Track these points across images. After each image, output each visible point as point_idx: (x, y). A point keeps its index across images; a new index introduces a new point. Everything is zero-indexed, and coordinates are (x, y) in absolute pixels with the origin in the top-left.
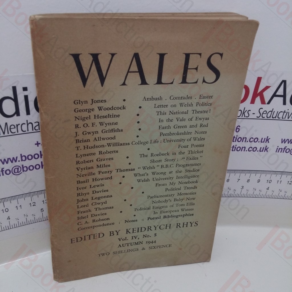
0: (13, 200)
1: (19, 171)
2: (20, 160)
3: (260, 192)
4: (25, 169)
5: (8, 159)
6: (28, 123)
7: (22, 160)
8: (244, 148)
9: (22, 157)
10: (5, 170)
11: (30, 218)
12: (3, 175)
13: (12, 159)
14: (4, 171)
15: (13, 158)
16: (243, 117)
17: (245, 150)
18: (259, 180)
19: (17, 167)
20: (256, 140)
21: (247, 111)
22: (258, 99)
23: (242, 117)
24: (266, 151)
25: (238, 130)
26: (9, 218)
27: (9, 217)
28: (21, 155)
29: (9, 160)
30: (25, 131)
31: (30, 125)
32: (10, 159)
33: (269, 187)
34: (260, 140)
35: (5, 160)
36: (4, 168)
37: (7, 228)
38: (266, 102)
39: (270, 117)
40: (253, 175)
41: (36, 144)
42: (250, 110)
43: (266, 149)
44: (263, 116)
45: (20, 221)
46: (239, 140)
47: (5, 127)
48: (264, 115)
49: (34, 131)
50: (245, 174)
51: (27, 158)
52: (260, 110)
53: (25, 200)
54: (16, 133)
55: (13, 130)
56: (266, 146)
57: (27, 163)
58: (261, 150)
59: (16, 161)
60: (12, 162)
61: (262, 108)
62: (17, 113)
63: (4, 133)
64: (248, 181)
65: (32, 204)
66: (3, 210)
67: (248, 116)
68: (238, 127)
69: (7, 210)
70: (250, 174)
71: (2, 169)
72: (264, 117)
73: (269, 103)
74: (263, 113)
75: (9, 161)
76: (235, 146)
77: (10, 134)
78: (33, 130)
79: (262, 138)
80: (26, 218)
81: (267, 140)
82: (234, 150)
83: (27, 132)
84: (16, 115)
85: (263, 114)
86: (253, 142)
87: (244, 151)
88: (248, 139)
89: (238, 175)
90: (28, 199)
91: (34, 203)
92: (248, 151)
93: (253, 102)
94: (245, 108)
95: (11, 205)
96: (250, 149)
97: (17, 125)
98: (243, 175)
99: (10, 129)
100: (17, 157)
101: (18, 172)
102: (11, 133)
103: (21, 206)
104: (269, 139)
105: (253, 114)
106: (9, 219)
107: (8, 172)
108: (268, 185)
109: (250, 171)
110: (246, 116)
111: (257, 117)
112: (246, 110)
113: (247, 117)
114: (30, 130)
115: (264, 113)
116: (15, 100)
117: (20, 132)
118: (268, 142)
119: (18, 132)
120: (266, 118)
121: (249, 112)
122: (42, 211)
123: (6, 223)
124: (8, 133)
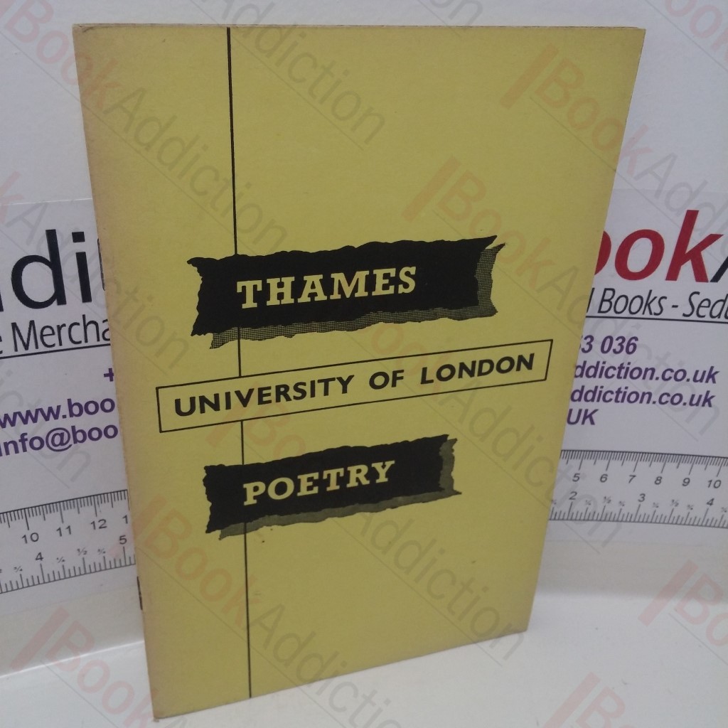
0: (51, 512)
1: (64, 442)
2: (67, 413)
3: (690, 510)
4: (80, 436)
5: (37, 411)
6: (87, 322)
7: (72, 415)
8: (647, 396)
9: (70, 406)
10: (29, 437)
11: (93, 558)
12: (25, 450)
13: (46, 411)
14: (26, 440)
15: (50, 409)
16: (647, 315)
17: (651, 402)
18: (687, 481)
19: (60, 432)
20: (679, 375)
21: (657, 300)
22: (687, 269)
23: (643, 313)
24: (707, 404)
25: (631, 348)
26: (40, 557)
27: (40, 554)
28: (69, 401)
29: (40, 414)
30: (80, 342)
31: (91, 328)
32: (41, 410)
33: (713, 500)
34: (690, 375)
35: (28, 413)
36: (26, 434)
37: (36, 582)
38: (710, 276)
39: (719, 316)
40: (671, 466)
41: (105, 375)
42: (665, 298)
43: (708, 400)
44: (701, 314)
45: (68, 566)
46: (636, 374)
47: (30, 331)
48: (703, 311)
49: (102, 342)
50: (648, 463)
51: (84, 409)
52: (692, 297)
53: (79, 513)
54: (57, 347)
55: (48, 340)
56: (708, 392)
57: (84, 422)
58: (694, 402)
59: (56, 417)
60: (47, 418)
61: (698, 293)
62: (60, 297)
63: (26, 347)
64: (658, 480)
65: (98, 525)
66: (25, 536)
67: (658, 311)
68: (633, 341)
69: (35, 537)
70: (662, 464)
71: (23, 435)
72: (704, 316)
73: (716, 278)
74: (700, 306)
75: (40, 417)
76: (623, 390)
77: (42, 348)
78: (98, 340)
79: (697, 372)
80: (83, 559)
81: (711, 376)
82: (620, 399)
83: (83, 344)
84: (55, 302)
85: (701, 309)
86: (673, 379)
87: (648, 402)
88: (658, 373)
89: (630, 464)
90: (88, 511)
91: (103, 522)
92: (657, 403)
93: (673, 275)
94: (651, 291)
95: (45, 525)
96: (664, 399)
97: (59, 328)
98: (643, 465)
99: (42, 336)
100: (59, 407)
101: (62, 443)
102: (43, 346)
103: (69, 527)
104: (716, 373)
105: (674, 306)
106: (41, 559)
107: (37, 443)
108: (712, 493)
109: (662, 457)
110: (653, 312)
111: (684, 315)
112: (655, 298)
113: (655, 314)
114: (92, 340)
115: (702, 305)
116: (54, 263)
117: (67, 343)
118: (714, 382)
119: (61, 344)
120: (708, 318)
121: (662, 301)
122: (123, 541)
123: (31, 570)
124: (37, 347)
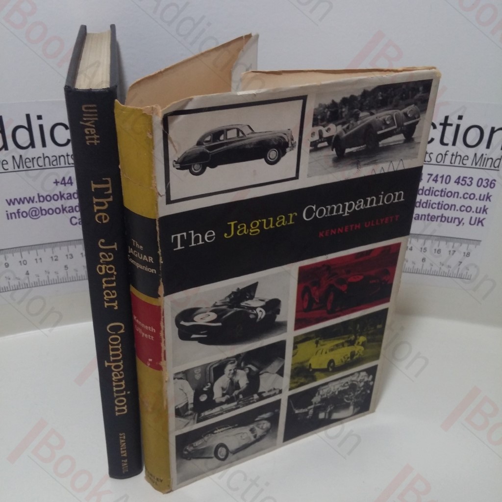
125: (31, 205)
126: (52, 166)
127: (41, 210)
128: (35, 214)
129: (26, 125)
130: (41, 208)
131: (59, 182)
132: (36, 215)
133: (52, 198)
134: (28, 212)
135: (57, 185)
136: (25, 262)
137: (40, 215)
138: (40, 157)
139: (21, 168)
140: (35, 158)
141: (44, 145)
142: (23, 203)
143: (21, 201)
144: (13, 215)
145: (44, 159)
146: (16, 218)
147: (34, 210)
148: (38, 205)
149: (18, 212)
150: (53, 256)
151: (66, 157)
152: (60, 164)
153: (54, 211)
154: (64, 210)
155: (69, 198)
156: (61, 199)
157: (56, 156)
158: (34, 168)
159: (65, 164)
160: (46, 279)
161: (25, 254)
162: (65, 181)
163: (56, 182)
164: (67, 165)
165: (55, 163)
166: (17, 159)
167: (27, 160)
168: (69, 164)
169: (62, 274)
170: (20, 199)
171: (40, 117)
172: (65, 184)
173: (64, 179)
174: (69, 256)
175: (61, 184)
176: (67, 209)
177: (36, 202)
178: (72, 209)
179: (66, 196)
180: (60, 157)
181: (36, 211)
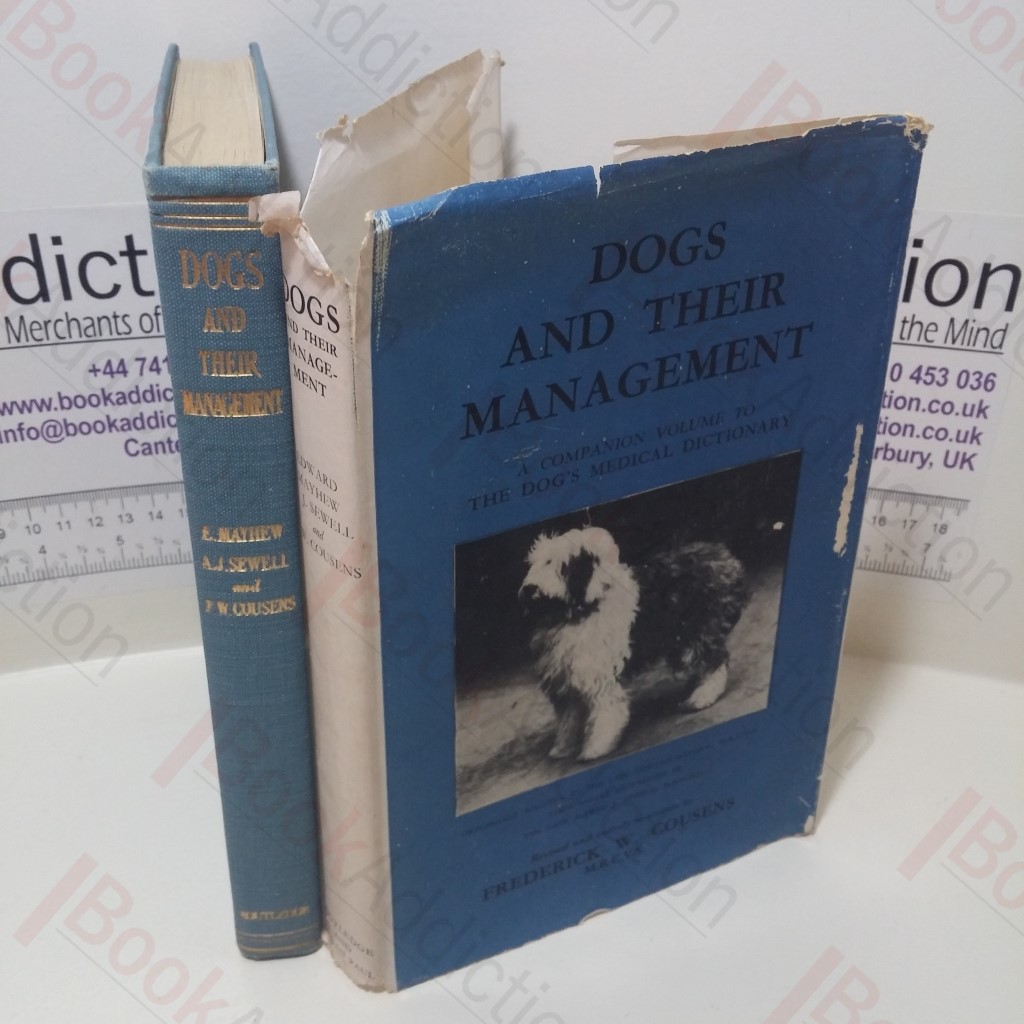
125: (46, 415)
126: (84, 338)
127: (67, 426)
128: (55, 433)
129: (30, 256)
130: (65, 420)
131: (98, 370)
132: (55, 436)
133: (87, 401)
134: (39, 428)
135: (96, 375)
136: (37, 529)
137: (64, 434)
138: (60, 320)
139: (23, 341)
140: (49, 321)
141: (67, 295)
142: (30, 410)
143: (25, 407)
144: (10, 435)
145: (69, 323)
146: (15, 440)
147: (52, 424)
148: (59, 415)
149: (20, 429)
150: (93, 517)
151: (112, 321)
152: (101, 334)
153: (92, 428)
154: (112, 425)
155: (121, 401)
156: (105, 404)
157: (92, 319)
158: (48, 342)
159: (111, 334)
160: (80, 562)
161: (36, 511)
162: (111, 369)
163: (94, 370)
164: (115, 336)
165: (90, 331)
166: (15, 323)
167: (35, 326)
168: (119, 334)
169: (112, 553)
170: (24, 403)
171: (57, 241)
172: (112, 373)
173: (109, 363)
174: (126, 519)
175: (105, 373)
176: (119, 424)
177: (56, 409)
178: (128, 423)
179: (114, 398)
180: (99, 320)
181: (55, 427)
